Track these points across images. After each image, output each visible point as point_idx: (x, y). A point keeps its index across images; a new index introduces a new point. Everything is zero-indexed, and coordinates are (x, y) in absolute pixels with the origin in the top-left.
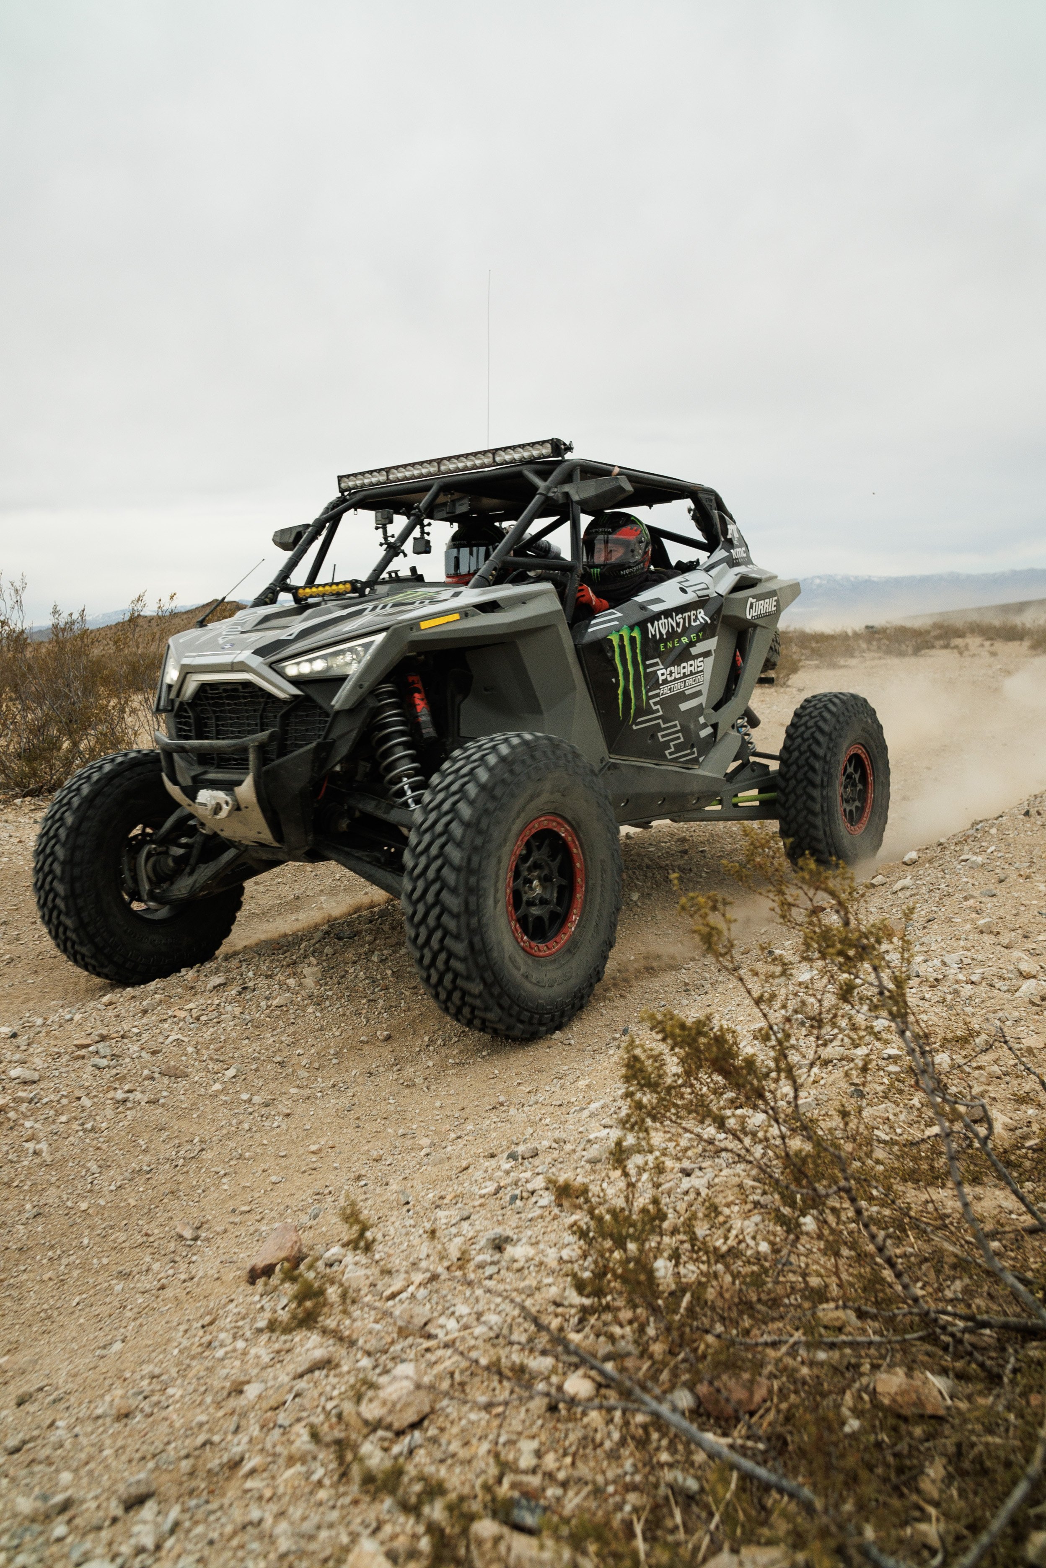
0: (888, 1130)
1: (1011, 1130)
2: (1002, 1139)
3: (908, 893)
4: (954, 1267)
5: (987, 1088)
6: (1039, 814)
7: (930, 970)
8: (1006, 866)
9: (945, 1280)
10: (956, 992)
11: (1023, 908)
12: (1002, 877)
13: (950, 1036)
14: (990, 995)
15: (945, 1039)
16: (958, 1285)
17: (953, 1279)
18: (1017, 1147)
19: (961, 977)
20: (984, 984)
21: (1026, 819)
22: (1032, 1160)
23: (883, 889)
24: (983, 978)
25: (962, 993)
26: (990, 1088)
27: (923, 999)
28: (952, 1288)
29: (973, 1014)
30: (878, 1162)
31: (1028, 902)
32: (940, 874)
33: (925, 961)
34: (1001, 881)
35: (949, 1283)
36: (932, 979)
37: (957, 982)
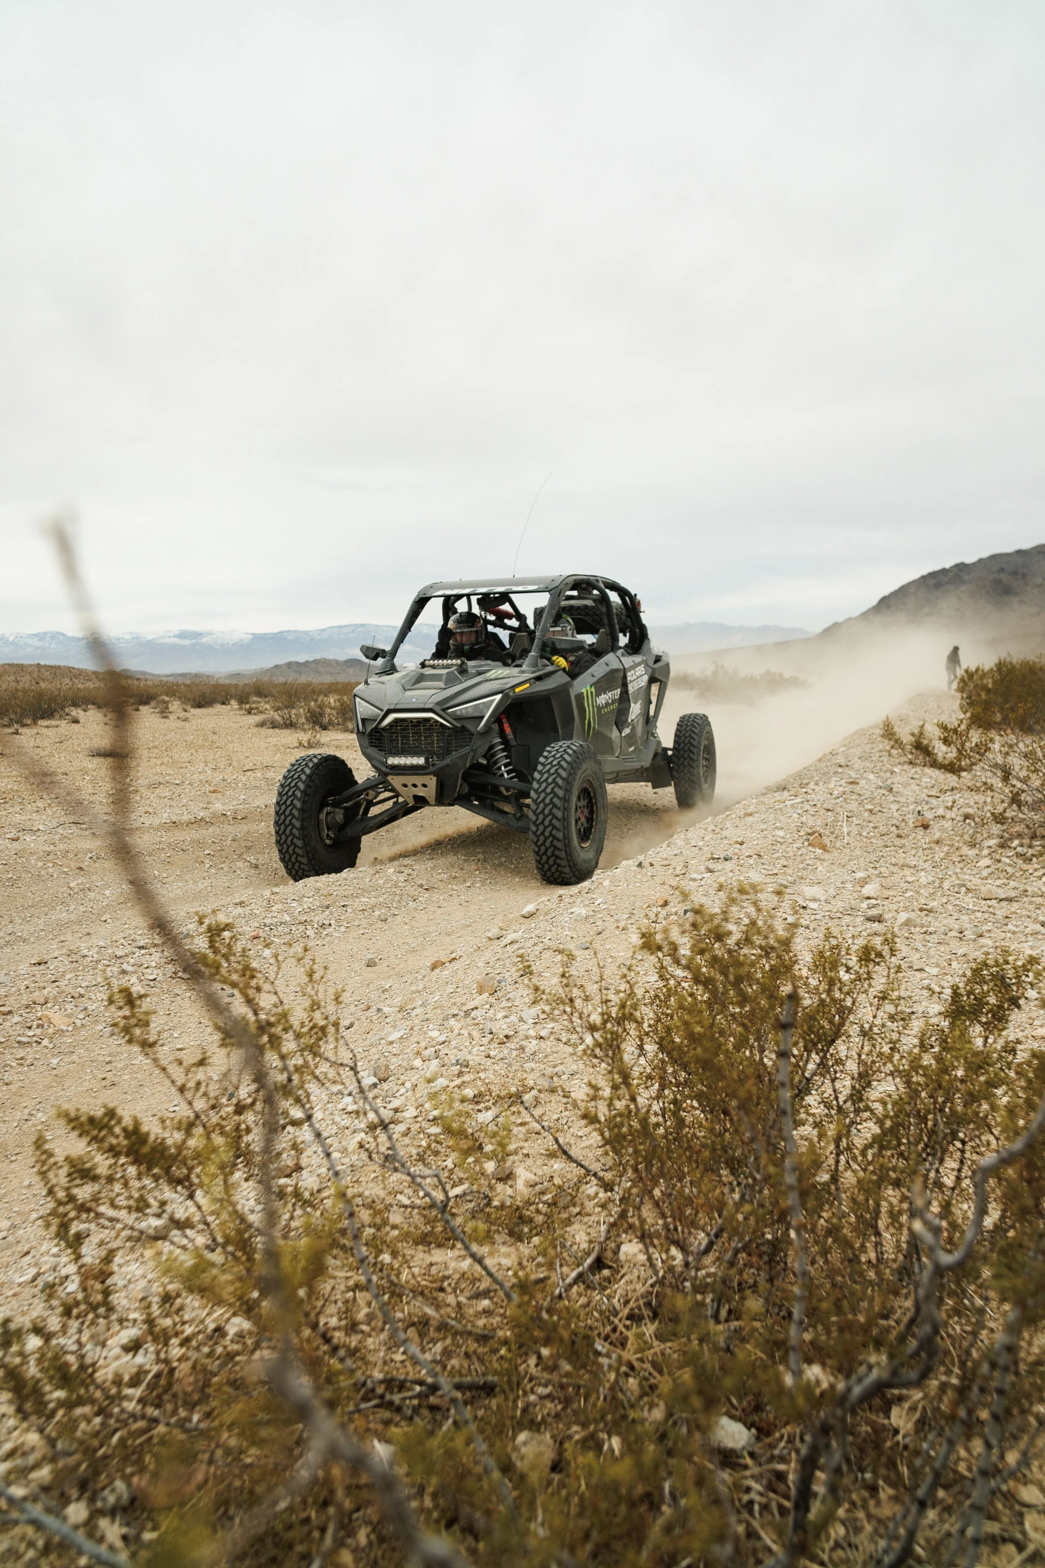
0: (411, 1194)
1: (531, 1186)
2: (522, 1195)
3: (516, 946)
4: (439, 1329)
5: (522, 1144)
6: (651, 865)
7: (505, 1027)
8: (609, 917)
9: (428, 1343)
10: (522, 1048)
11: (610, 961)
12: (600, 929)
13: (503, 1093)
14: (554, 1049)
15: (498, 1096)
16: (439, 1347)
17: (434, 1341)
18: (529, 1203)
19: (532, 1033)
20: (552, 1039)
21: (639, 869)
22: (545, 1215)
23: (497, 942)
24: (552, 1033)
25: (527, 1050)
26: (526, 1145)
27: (488, 1056)
28: (433, 1350)
29: (533, 1070)
30: (394, 1227)
31: (616, 954)
32: (549, 927)
33: (506, 1017)
34: (600, 933)
35: (431, 1345)
36: (501, 1036)
37: (527, 1037)
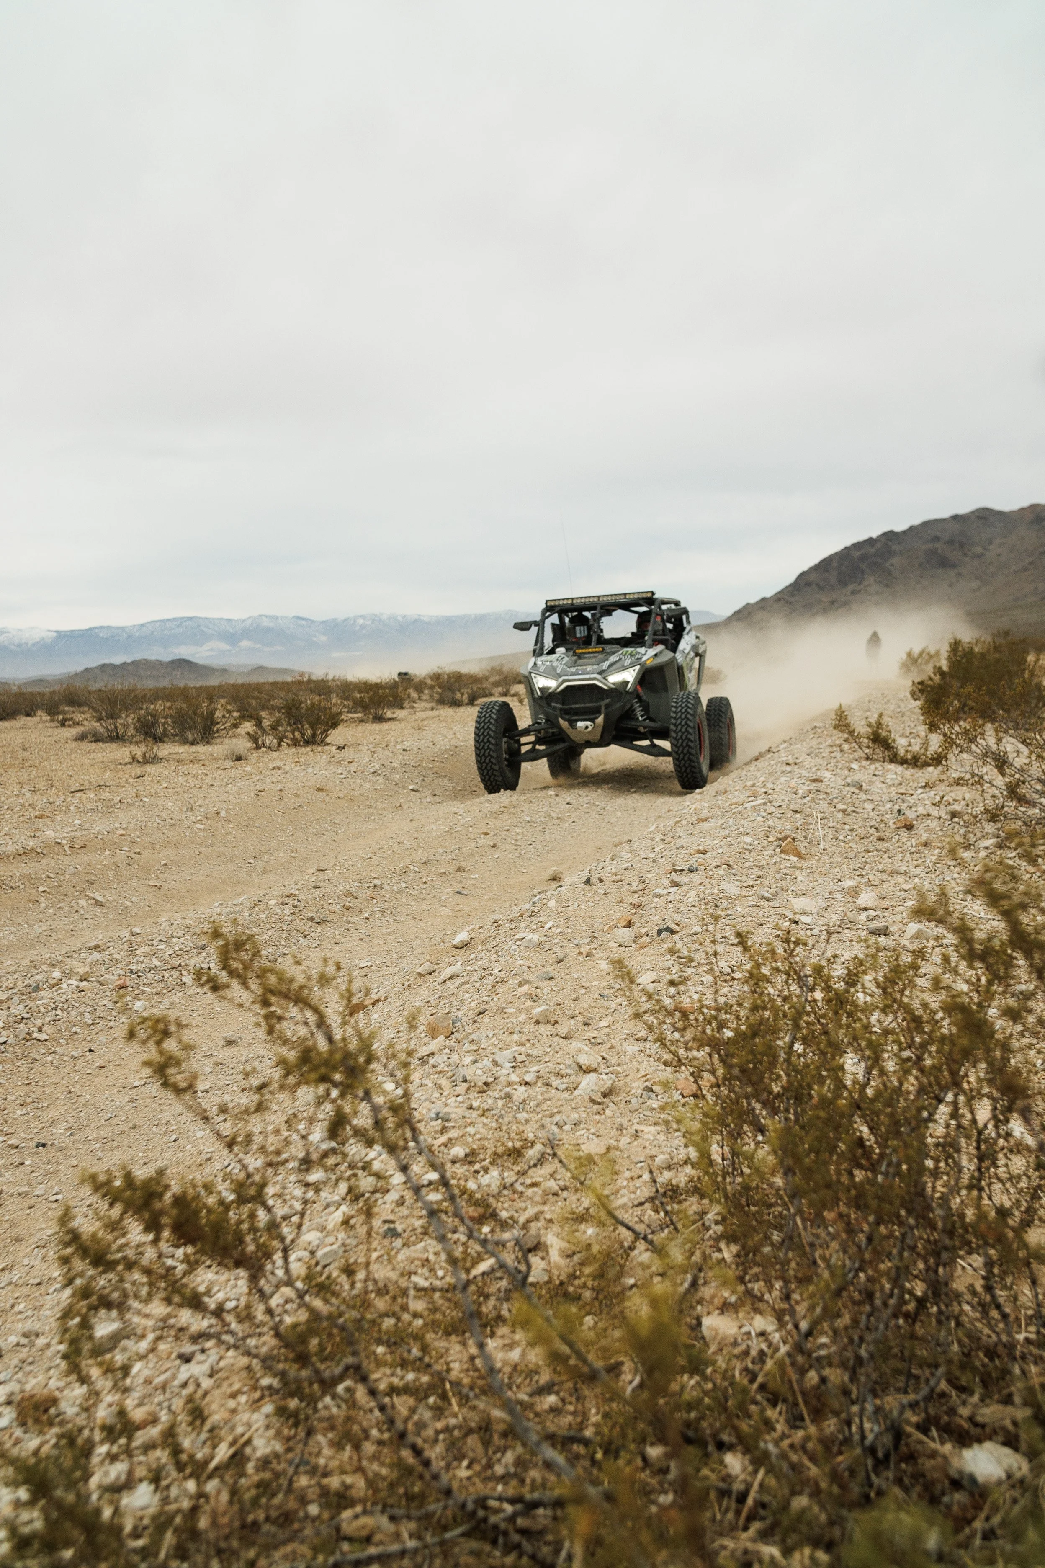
0: (427, 1274)
1: (568, 1256)
2: (558, 1268)
3: (458, 981)
4: (504, 1435)
5: (541, 1208)
6: (601, 881)
7: (479, 1072)
8: (566, 943)
9: (495, 1453)
10: (508, 1096)
11: (582, 991)
12: (560, 956)
13: (500, 1150)
14: (546, 1096)
15: (495, 1154)
16: (509, 1457)
17: (504, 1450)
18: (573, 1276)
19: (514, 1078)
20: (539, 1084)
21: (588, 887)
22: (593, 1289)
23: (430, 978)
24: (538, 1077)
25: (515, 1098)
26: (546, 1208)
27: (470, 1108)
28: (504, 1461)
29: (527, 1121)
30: (416, 1315)
31: (588, 984)
32: (494, 958)
33: (475, 1062)
34: (560, 961)
35: (499, 1455)
36: (480, 1084)
37: (509, 1084)
